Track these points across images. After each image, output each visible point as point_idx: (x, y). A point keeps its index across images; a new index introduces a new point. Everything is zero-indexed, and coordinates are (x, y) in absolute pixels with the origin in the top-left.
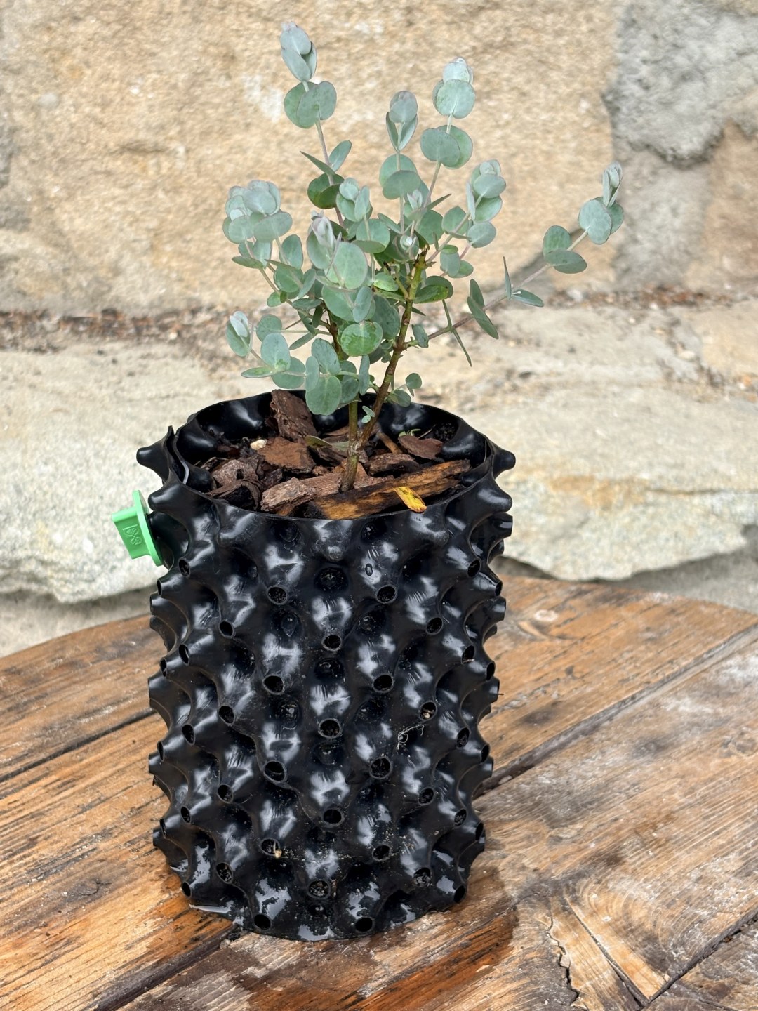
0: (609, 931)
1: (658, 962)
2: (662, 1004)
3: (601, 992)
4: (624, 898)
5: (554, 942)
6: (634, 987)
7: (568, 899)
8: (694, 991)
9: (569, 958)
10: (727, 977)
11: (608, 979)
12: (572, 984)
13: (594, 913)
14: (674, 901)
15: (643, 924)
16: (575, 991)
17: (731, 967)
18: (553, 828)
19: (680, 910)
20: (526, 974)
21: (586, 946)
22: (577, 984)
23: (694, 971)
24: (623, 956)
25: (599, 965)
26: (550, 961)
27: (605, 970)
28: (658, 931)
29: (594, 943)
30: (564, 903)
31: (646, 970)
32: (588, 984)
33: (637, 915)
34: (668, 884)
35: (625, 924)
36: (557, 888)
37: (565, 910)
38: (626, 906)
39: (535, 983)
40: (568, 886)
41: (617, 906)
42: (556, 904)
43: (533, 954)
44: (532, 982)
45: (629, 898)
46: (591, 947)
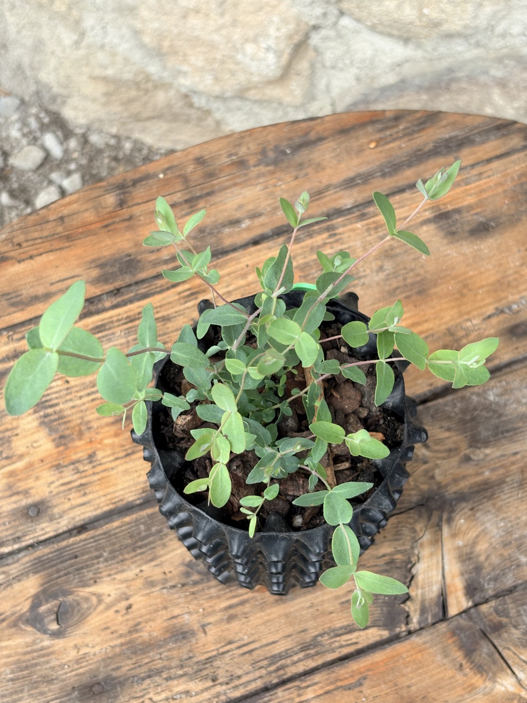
0: (456, 553)
1: (471, 590)
2: (457, 623)
3: (425, 600)
5: (416, 552)
6: (446, 603)
7: (445, 516)
8: (481, 619)
9: (420, 568)
10: (507, 617)
11: (433, 592)
12: (410, 590)
14: (510, 543)
15: (480, 555)
16: (409, 595)
17: (514, 610)
18: (470, 446)
19: (510, 551)
21: (435, 561)
22: (413, 591)
23: (490, 604)
24: (453, 577)
25: (434, 579)
26: (406, 565)
27: (436, 583)
28: (486, 564)
29: (440, 560)
30: (441, 520)
31: (461, 593)
32: (420, 591)
33: (482, 547)
34: (515, 527)
35: (468, 551)
36: (444, 504)
40: (451, 505)
42: (434, 519)
43: (399, 556)
46: (438, 562)
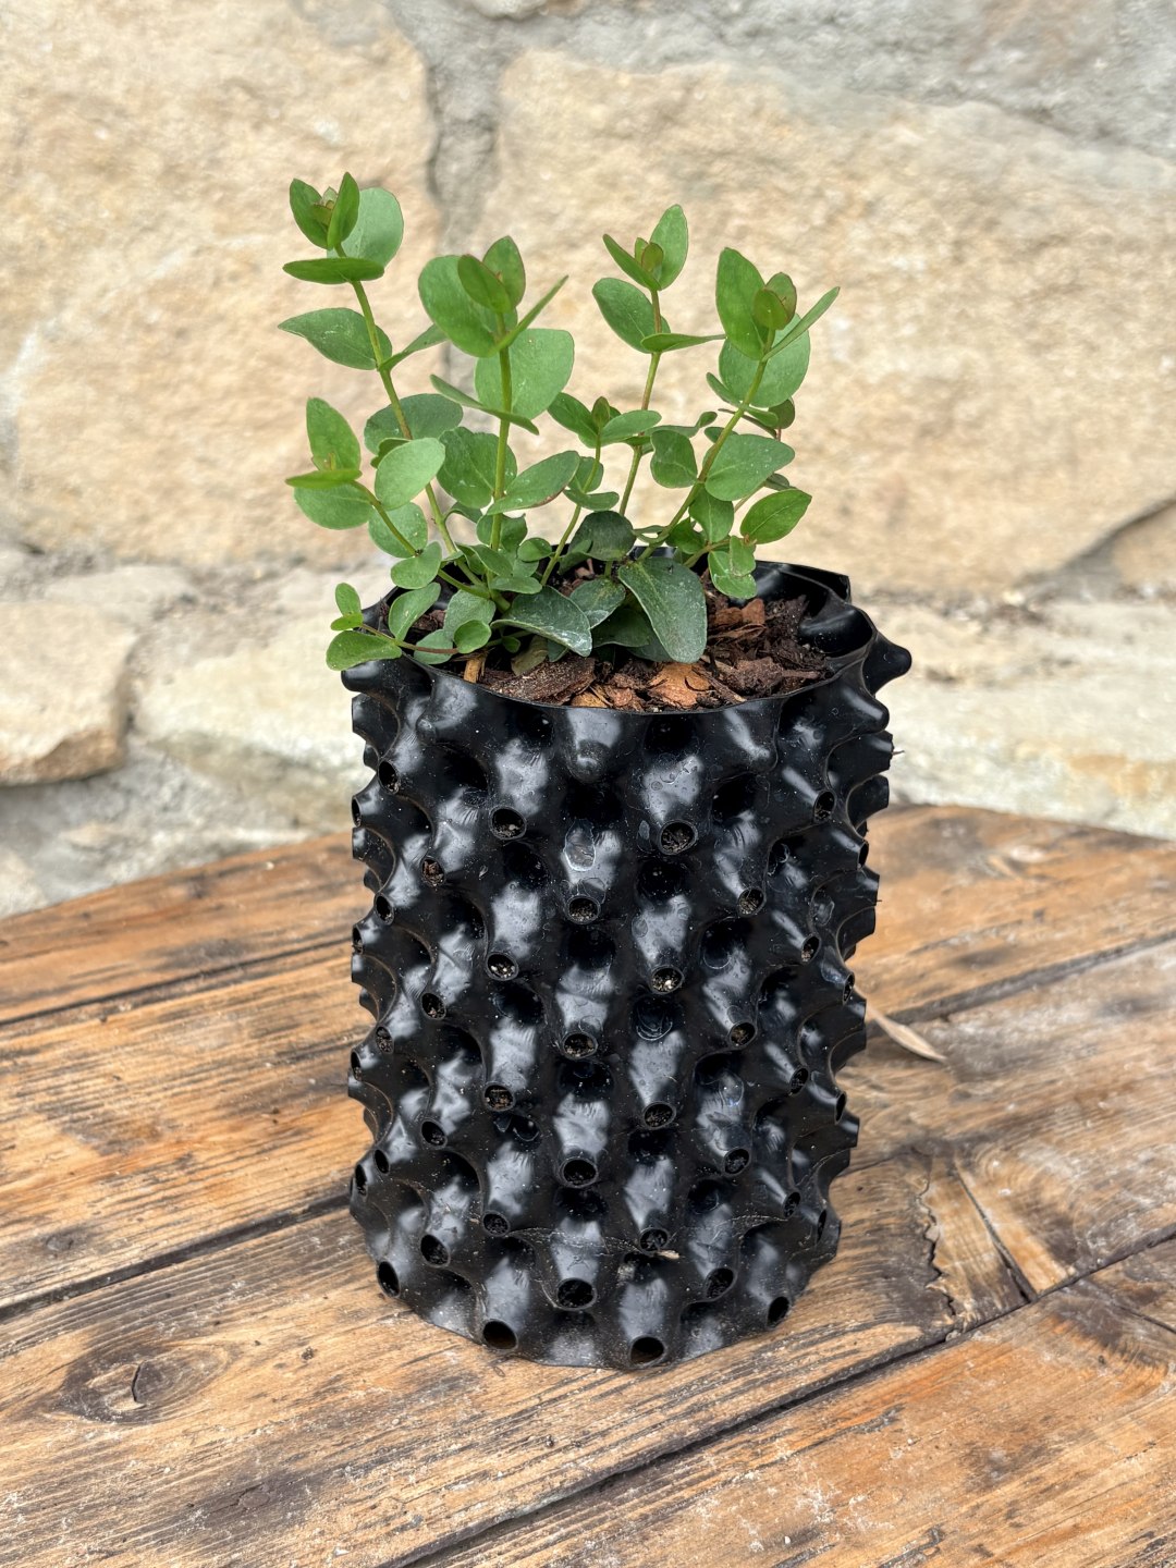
0: (1006, 1206)
1: (1063, 1251)
2: (1057, 1302)
3: (974, 1276)
4: (1036, 1171)
5: (924, 1210)
6: (1022, 1277)
7: (958, 1162)
8: (1107, 1292)
9: (941, 1230)
10: (1159, 1280)
11: (988, 1261)
12: (936, 1262)
13: (991, 1182)
14: (1106, 1182)
15: (1055, 1204)
16: (937, 1270)
17: (1167, 1269)
18: (962, 1082)
19: (1112, 1194)
20: (873, 1242)
21: (967, 1220)
22: (944, 1263)
23: (1113, 1268)
24: (1017, 1237)
25: (979, 1245)
26: (912, 1230)
27: (987, 1250)
28: (1075, 1215)
29: (979, 1217)
30: (952, 1167)
31: (1045, 1258)
32: (958, 1264)
33: (1050, 1193)
34: (1104, 1162)
35: (1029, 1200)
36: (947, 1149)
37: (952, 1176)
38: (1037, 1180)
39: (884, 1253)
40: (963, 1149)
41: (1025, 1180)
42: (939, 1166)
43: (891, 1220)
44: (879, 1252)
45: (1045, 1172)
46: (975, 1221)
